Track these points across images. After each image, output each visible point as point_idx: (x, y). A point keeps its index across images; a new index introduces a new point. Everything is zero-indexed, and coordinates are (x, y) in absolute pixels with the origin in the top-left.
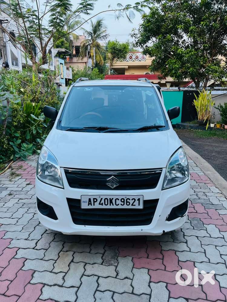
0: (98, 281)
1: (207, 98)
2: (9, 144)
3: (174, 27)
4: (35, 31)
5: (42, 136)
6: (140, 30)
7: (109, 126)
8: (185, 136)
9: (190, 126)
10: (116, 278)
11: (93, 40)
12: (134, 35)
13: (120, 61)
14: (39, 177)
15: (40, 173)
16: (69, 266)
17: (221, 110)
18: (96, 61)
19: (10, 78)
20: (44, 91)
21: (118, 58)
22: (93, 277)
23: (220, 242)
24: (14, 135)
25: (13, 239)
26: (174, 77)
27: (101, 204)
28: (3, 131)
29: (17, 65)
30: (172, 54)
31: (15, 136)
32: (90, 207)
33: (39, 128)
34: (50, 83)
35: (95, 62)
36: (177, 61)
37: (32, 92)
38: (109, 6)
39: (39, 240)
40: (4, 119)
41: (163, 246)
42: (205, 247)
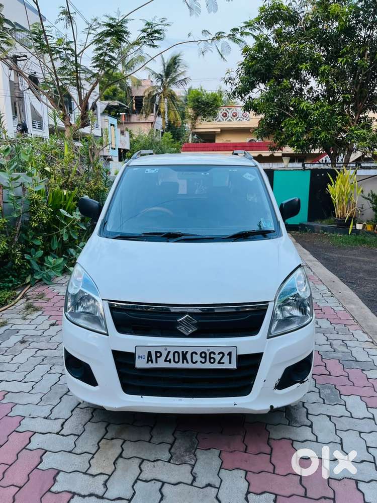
0: (162, 490)
1: (350, 182)
2: (23, 258)
3: (294, 67)
4: (70, 75)
5: (79, 243)
6: (240, 72)
7: (183, 232)
8: (315, 243)
9: (323, 228)
10: (191, 485)
11: (164, 87)
12: (230, 79)
13: (208, 120)
14: (69, 316)
15: (71, 308)
16: (114, 463)
17: (373, 201)
18: (169, 121)
19: (28, 151)
20: (82, 171)
21: (204, 117)
22: (155, 483)
23: (368, 426)
24: (32, 243)
25: (25, 417)
26: (296, 147)
27: (168, 361)
28: (15, 236)
29: (40, 127)
30: (292, 109)
31: (34, 244)
32: (150, 366)
33: (72, 232)
34: (93, 158)
35: (167, 122)
36: (300, 121)
37: (63, 172)
38: (189, 35)
39: (66, 420)
40: (17, 218)
41: (271, 431)
42: (343, 435)
